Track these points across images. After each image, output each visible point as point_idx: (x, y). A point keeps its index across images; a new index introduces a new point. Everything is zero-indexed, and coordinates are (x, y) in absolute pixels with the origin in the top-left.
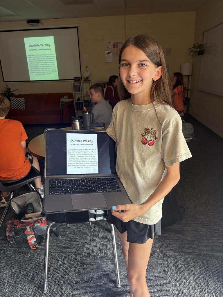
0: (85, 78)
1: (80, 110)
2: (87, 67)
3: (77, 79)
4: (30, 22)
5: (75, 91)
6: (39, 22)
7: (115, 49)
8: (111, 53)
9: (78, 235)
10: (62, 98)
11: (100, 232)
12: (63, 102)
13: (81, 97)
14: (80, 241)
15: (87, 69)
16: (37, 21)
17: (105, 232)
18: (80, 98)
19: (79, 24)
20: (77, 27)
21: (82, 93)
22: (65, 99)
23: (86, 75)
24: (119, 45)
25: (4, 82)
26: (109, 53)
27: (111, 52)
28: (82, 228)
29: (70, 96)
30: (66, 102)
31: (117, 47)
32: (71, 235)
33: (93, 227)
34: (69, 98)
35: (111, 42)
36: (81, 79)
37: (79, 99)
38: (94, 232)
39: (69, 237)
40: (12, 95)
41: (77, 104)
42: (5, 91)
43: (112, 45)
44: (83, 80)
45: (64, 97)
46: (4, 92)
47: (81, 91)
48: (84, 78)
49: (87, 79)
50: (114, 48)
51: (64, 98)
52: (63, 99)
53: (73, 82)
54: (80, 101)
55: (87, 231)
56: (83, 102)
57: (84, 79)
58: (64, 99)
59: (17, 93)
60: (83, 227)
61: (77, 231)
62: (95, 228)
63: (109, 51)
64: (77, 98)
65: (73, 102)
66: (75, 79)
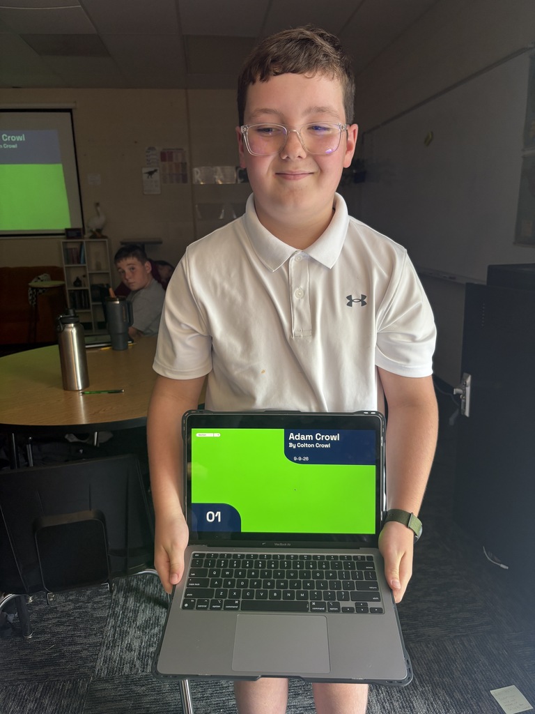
0: (94, 230)
1: (82, 307)
2: (97, 204)
3: (74, 234)
5: (68, 262)
7: (167, 164)
8: (155, 173)
9: (81, 626)
10: (35, 279)
11: (141, 611)
12: (37, 289)
13: (84, 276)
14: (85, 641)
15: (99, 209)
17: (153, 609)
18: (82, 279)
19: (75, 102)
20: (70, 111)
21: (85, 267)
22: (44, 282)
23: (95, 223)
24: (174, 154)
26: (151, 173)
27: (156, 171)
28: (90, 605)
29: (56, 273)
30: (43, 289)
31: (171, 159)
32: (61, 629)
33: (121, 600)
34: (53, 278)
35: (156, 148)
36: (84, 233)
37: (78, 282)
38: (123, 613)
39: (54, 634)
41: (72, 293)
43: (159, 155)
44: (88, 235)
45: (40, 277)
47: (84, 262)
48: (91, 231)
49: (97, 234)
50: (163, 163)
51: (39, 279)
52: (36, 282)
53: (62, 239)
54: (80, 285)
55: (105, 613)
56: (88, 288)
57: (90, 234)
58: (39, 281)
60: (95, 603)
61: (77, 615)
62: (126, 602)
63: (152, 169)
64: (73, 279)
65: (62, 287)
66: (69, 233)
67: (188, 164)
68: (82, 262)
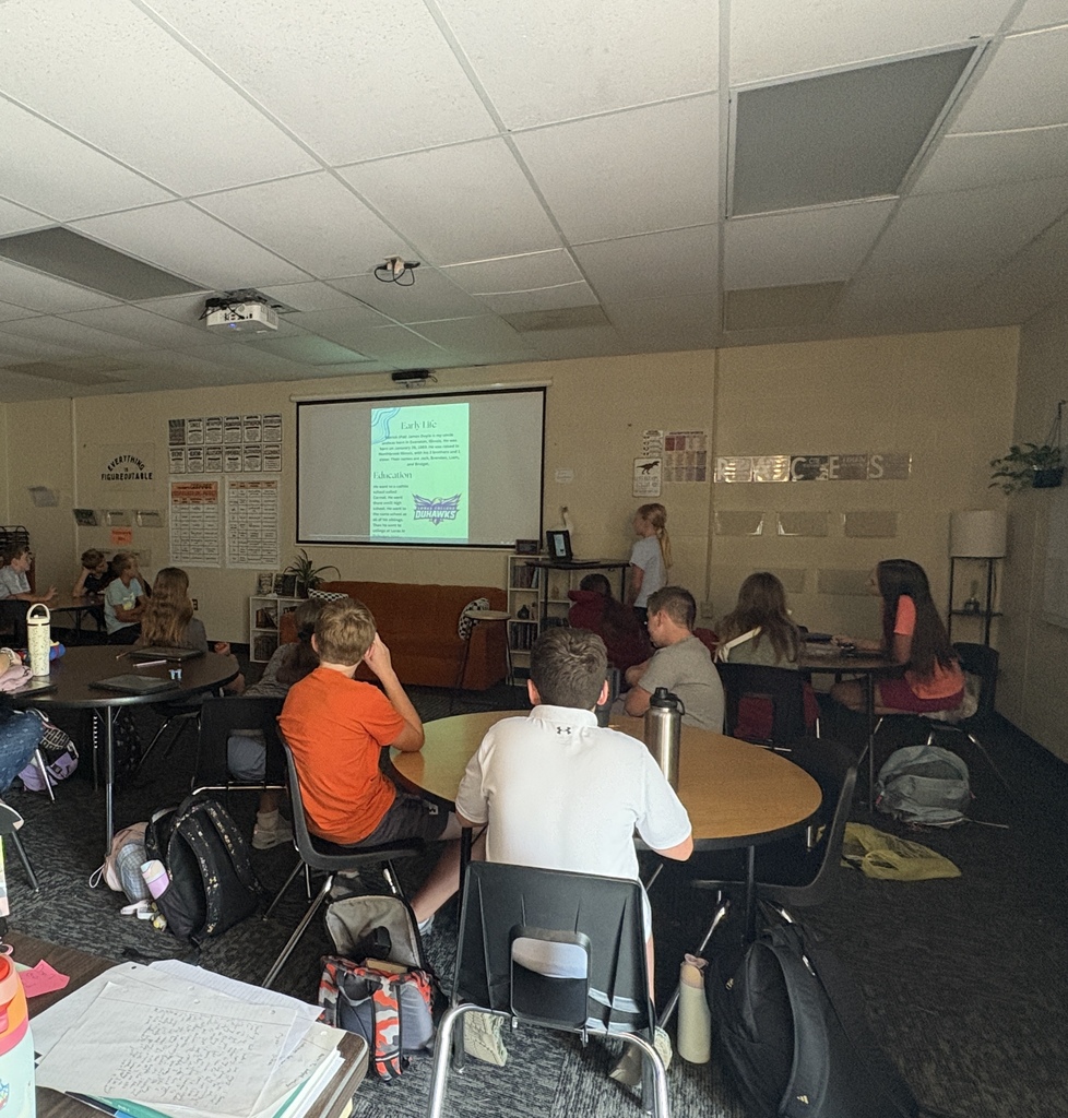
1: (525, 648)
2: (565, 509)
3: (528, 548)
4: (398, 376)
5: (514, 585)
6: (427, 377)
7: (674, 454)
8: (655, 467)
9: (522, 1089)
10: (467, 608)
11: (601, 1104)
12: (472, 620)
13: (534, 605)
14: (527, 1110)
15: (566, 515)
16: (421, 374)
17: (618, 1106)
18: (531, 608)
19: (552, 378)
20: (543, 389)
21: (538, 593)
22: (479, 611)
24: (687, 440)
25: (298, 542)
26: (648, 467)
27: (656, 463)
28: (533, 1067)
29: (497, 598)
30: (479, 620)
31: (682, 447)
32: (497, 1082)
33: (575, 1078)
34: (493, 607)
35: (661, 432)
36: (541, 547)
37: (524, 612)
38: (578, 1095)
39: (489, 1086)
40: (316, 583)
41: (514, 629)
42: (297, 568)
43: (663, 442)
45: (476, 601)
46: (294, 570)
47: (537, 587)
50: (669, 452)
51: (475, 604)
52: (471, 609)
53: (510, 553)
54: (528, 617)
55: (553, 1085)
56: (538, 622)
58: (475, 608)
59: (328, 577)
60: (540, 1066)
61: (516, 1073)
62: (580, 1082)
63: (652, 461)
64: (518, 608)
65: (503, 621)
66: (521, 546)
67: (709, 454)
68: (533, 586)
